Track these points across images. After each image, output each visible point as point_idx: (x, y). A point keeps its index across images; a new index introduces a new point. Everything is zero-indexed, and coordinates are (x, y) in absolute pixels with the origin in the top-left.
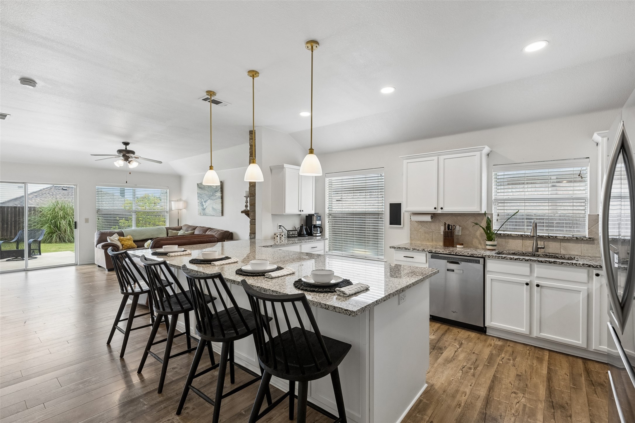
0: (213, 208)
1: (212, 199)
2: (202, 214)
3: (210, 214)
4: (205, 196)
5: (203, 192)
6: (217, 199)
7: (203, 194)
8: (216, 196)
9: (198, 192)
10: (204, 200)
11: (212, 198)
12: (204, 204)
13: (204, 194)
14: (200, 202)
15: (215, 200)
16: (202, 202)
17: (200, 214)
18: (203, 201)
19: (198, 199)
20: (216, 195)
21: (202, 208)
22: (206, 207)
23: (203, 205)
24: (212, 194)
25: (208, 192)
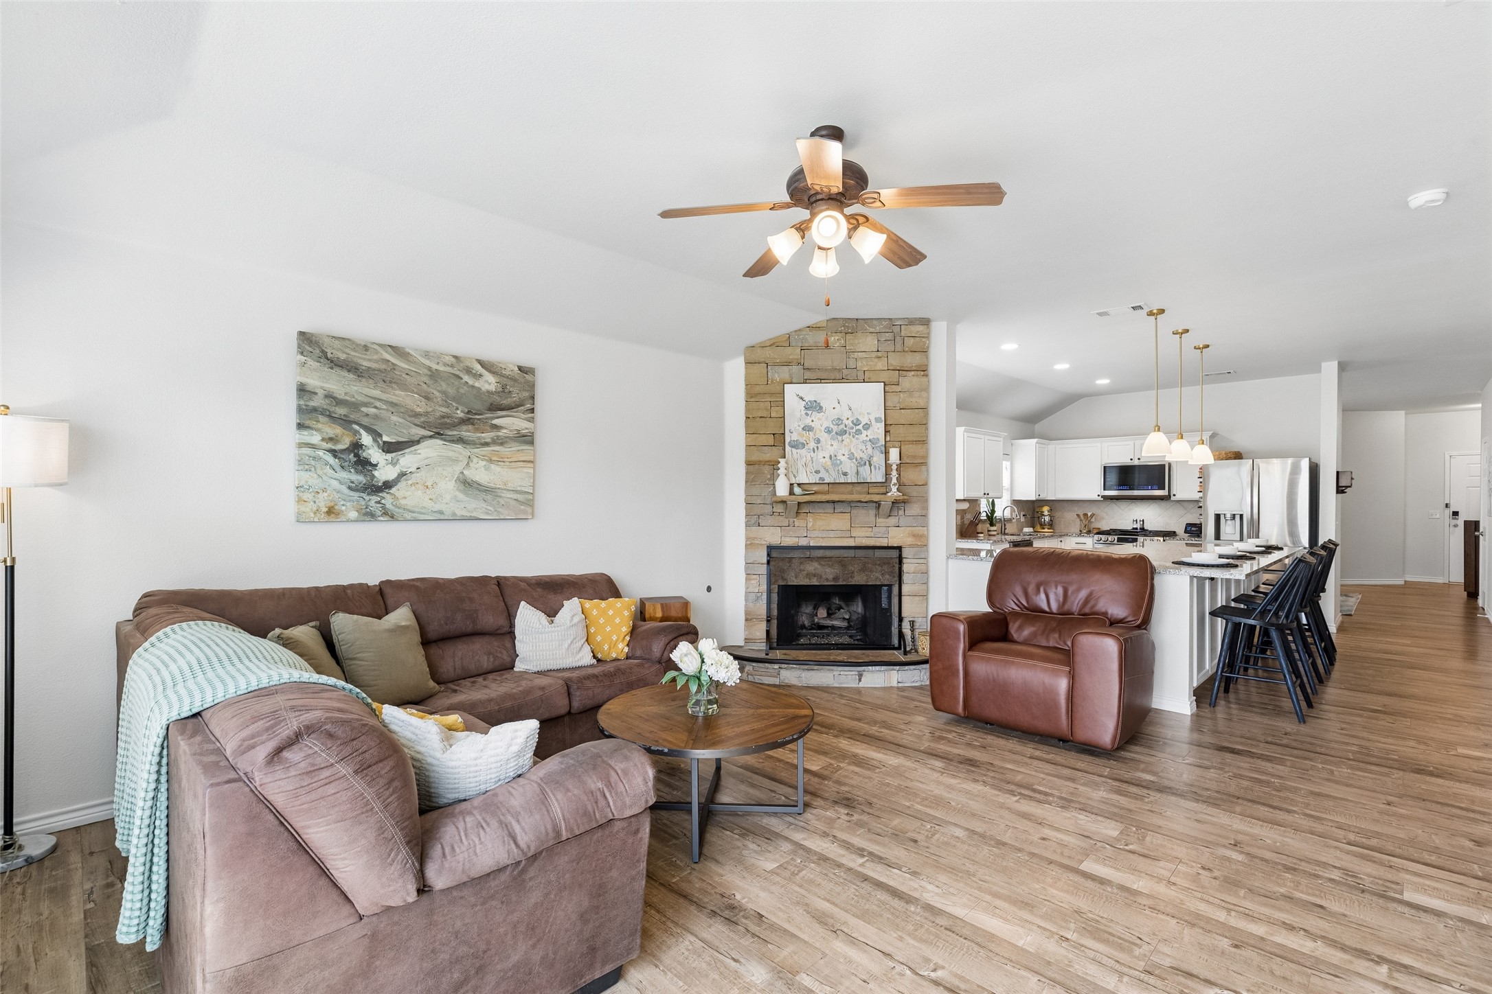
0: (467, 484)
1: (461, 440)
2: (353, 514)
3: (441, 512)
4: (394, 418)
5: (376, 393)
6: (502, 444)
7: (366, 405)
8: (496, 427)
9: (313, 382)
10: (376, 435)
11: (466, 432)
12: (374, 454)
13: (378, 404)
14: (330, 446)
15: (486, 444)
16: (356, 447)
17: (331, 511)
18: (366, 439)
19: (300, 426)
20: (495, 422)
21: (360, 479)
22: (402, 475)
23: (364, 464)
24: (460, 414)
25: (427, 398)
